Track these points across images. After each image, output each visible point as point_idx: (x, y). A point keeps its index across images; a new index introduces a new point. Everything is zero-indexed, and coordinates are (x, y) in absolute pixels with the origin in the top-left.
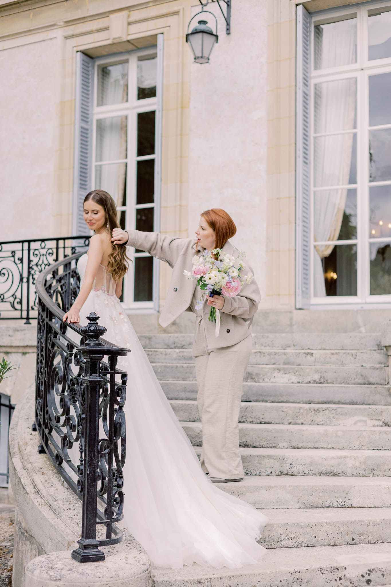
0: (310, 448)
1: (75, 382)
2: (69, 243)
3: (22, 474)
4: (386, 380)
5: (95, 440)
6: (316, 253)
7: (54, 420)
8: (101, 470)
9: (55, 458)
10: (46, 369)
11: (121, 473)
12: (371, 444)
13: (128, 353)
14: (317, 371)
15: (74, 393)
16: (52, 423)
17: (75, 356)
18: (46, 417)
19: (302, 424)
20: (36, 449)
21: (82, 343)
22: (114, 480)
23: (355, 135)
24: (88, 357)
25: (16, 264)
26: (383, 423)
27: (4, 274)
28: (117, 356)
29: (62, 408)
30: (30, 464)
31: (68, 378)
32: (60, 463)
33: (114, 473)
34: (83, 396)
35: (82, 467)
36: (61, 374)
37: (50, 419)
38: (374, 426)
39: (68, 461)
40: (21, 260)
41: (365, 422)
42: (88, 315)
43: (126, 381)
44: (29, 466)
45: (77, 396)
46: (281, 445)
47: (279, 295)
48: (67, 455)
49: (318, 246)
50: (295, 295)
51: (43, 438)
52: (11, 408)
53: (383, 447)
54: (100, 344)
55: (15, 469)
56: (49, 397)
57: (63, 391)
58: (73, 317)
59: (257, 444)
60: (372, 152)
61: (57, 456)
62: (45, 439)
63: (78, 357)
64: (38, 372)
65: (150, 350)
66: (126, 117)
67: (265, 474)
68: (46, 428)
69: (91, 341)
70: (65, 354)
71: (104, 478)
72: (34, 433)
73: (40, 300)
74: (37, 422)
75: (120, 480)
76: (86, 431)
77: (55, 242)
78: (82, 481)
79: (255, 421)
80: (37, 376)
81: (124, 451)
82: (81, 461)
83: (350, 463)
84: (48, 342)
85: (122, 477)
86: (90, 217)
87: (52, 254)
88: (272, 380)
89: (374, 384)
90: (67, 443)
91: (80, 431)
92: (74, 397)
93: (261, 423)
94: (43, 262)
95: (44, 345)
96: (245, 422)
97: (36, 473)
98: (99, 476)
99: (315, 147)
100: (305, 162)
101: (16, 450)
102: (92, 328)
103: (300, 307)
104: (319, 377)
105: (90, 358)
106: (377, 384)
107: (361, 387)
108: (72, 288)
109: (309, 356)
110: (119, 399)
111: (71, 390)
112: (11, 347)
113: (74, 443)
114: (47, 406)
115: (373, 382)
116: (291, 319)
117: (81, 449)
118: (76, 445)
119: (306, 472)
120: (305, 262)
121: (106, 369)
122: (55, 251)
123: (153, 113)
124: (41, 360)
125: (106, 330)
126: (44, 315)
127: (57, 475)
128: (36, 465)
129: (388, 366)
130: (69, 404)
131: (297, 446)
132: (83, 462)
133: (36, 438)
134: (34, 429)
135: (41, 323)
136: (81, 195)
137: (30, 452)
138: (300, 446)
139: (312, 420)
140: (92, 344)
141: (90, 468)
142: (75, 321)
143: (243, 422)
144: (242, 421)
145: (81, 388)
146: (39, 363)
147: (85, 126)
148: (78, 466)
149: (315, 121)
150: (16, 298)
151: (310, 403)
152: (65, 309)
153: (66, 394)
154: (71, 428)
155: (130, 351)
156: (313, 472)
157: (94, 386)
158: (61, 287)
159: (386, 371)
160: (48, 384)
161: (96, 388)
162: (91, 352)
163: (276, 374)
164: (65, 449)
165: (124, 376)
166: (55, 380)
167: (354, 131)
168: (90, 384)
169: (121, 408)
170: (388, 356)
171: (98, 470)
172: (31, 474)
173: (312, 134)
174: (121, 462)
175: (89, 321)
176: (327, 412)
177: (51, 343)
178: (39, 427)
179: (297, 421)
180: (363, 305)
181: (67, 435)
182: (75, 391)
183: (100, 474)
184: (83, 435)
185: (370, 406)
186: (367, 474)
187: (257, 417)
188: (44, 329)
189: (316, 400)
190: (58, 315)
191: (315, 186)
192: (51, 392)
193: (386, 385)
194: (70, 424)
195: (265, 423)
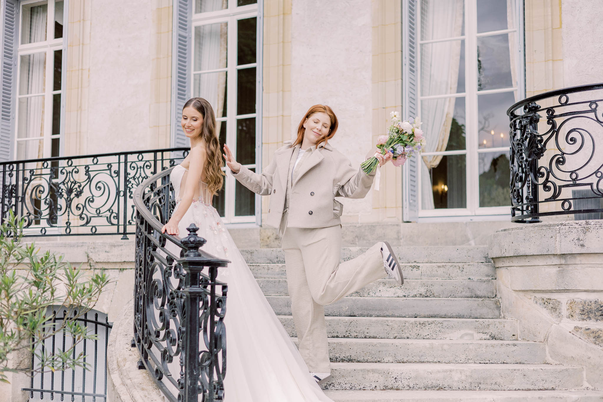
0: (415, 362)
1: (175, 296)
2: (167, 155)
3: (122, 390)
4: (493, 293)
5: (195, 351)
6: (424, 164)
7: (154, 334)
8: (202, 383)
9: (154, 373)
10: (145, 283)
11: (222, 385)
12: (478, 358)
13: (229, 264)
14: (423, 285)
15: (173, 306)
16: (152, 338)
17: (175, 269)
18: (145, 332)
19: (408, 338)
20: (136, 365)
21: (182, 255)
22: (215, 393)
23: (463, 42)
24: (188, 269)
25: (112, 177)
26: (490, 336)
27: (100, 188)
28: (217, 268)
29: (162, 322)
30: (129, 380)
31: (167, 291)
32: (160, 379)
33: (215, 386)
34: (183, 310)
35: (183, 381)
36: (160, 287)
37: (150, 334)
38: (481, 339)
39: (168, 375)
40: (118, 173)
41: (472, 335)
42: (188, 226)
43: (226, 292)
44: (128, 382)
45: (177, 310)
46: (386, 360)
47: (386, 208)
48: (167, 370)
49: (425, 156)
50: (403, 207)
51: (143, 353)
52: (108, 327)
53: (489, 361)
54: (199, 255)
55: (114, 385)
56: (148, 311)
57: (163, 305)
58: (172, 229)
59: (361, 359)
60: (480, 59)
61: (157, 371)
62: (145, 355)
63: (178, 270)
64: (136, 286)
65: (251, 264)
66: (226, 24)
67: (369, 388)
68: (145, 343)
69: (191, 252)
70: (165, 267)
71: (205, 392)
72: (133, 349)
73: (138, 213)
74: (136, 338)
75: (221, 391)
76: (187, 343)
77: (153, 154)
78: (182, 396)
79: (360, 335)
80: (136, 291)
81: (224, 364)
82: (182, 375)
83: (456, 377)
84: (147, 256)
85: (223, 389)
86: (189, 123)
87: (150, 167)
88: (377, 294)
89: (481, 297)
90: (166, 357)
91: (181, 345)
92: (173, 311)
93: (365, 338)
94: (140, 175)
95: (142, 259)
96: (350, 336)
97: (135, 388)
98: (199, 389)
99: (422, 54)
100: (411, 70)
101: (115, 366)
102: (192, 239)
103: (408, 220)
104: (425, 290)
105: (191, 270)
106: (485, 297)
107: (468, 300)
108: (171, 202)
109: (415, 269)
110: (219, 310)
111: (171, 304)
112: (108, 263)
113: (174, 358)
114: (146, 321)
115: (480, 295)
116: (398, 232)
117: (182, 363)
118: (177, 360)
119: (411, 386)
120: (413, 174)
121: (206, 281)
122: (153, 163)
123: (255, 19)
124: (140, 274)
125: (206, 241)
126: (143, 228)
127: (157, 391)
128: (135, 380)
129: (496, 279)
130: (168, 318)
131: (402, 360)
132: (184, 376)
133: (136, 354)
134: (133, 345)
135: (139, 237)
136: (179, 105)
137: (129, 368)
138: (405, 360)
139: (417, 334)
140: (192, 255)
141: (191, 380)
142: (175, 233)
143: (348, 337)
144: (346, 336)
145: (181, 301)
146: (138, 278)
147: (183, 34)
148: (178, 381)
149: (422, 27)
150: (112, 212)
151: (416, 317)
152: (164, 222)
153: (165, 307)
154: (171, 342)
155: (231, 262)
156: (418, 386)
157: (194, 298)
158: (160, 200)
159: (493, 284)
160: (147, 298)
161: (196, 299)
162: (191, 263)
163: (381, 288)
164: (165, 363)
165: (224, 287)
166: (155, 294)
167: (462, 37)
168: (191, 296)
169: (221, 319)
170: (496, 268)
171: (199, 384)
172: (130, 389)
173: (419, 41)
174: (222, 374)
175: (189, 233)
176: (433, 325)
177: (150, 256)
178: (138, 342)
179: (403, 335)
180: (472, 218)
181: (167, 350)
182: (175, 305)
183: (201, 387)
184: (183, 348)
185: (477, 320)
186: (473, 387)
187: (361, 331)
188: (143, 242)
189: (422, 314)
190: (157, 228)
191: (422, 95)
192: (151, 305)
193: (493, 298)
194: (170, 338)
195: (369, 338)
